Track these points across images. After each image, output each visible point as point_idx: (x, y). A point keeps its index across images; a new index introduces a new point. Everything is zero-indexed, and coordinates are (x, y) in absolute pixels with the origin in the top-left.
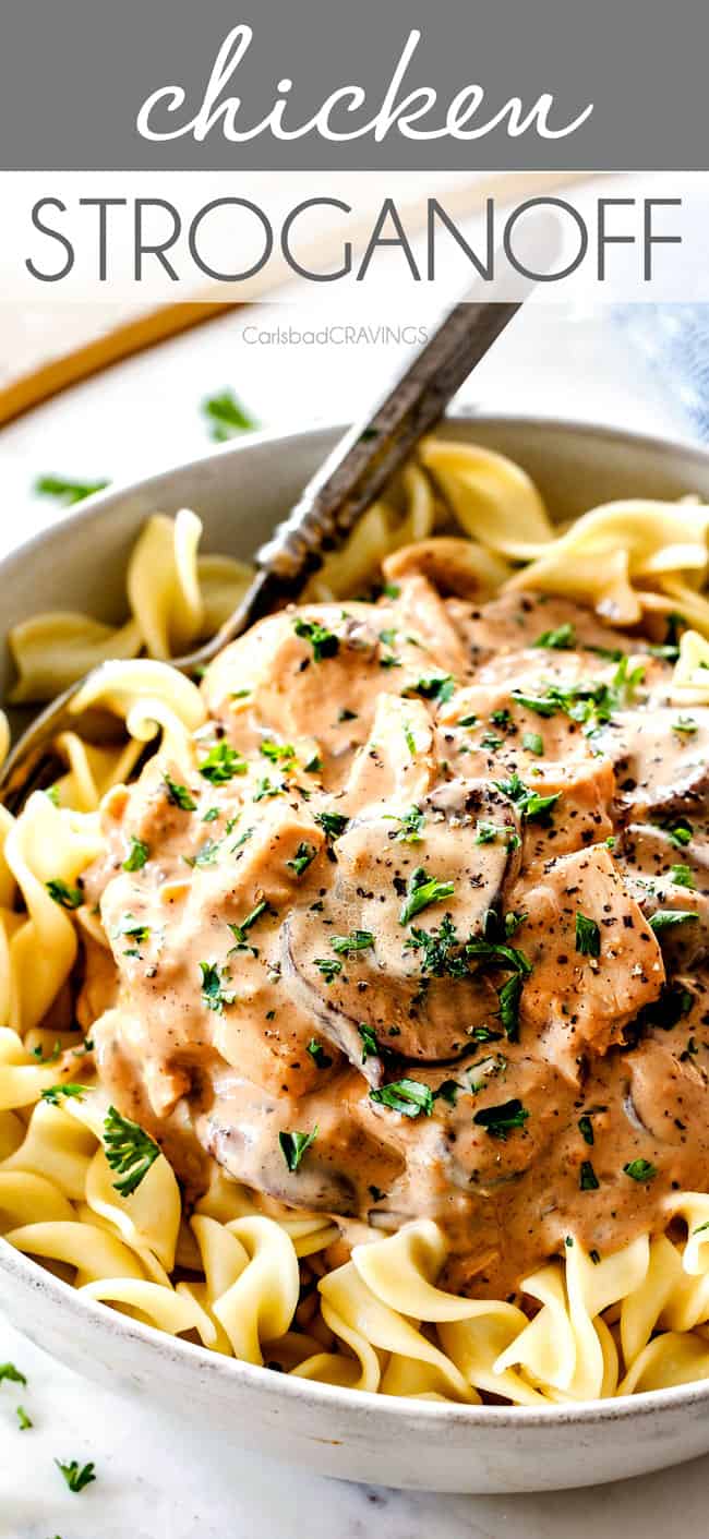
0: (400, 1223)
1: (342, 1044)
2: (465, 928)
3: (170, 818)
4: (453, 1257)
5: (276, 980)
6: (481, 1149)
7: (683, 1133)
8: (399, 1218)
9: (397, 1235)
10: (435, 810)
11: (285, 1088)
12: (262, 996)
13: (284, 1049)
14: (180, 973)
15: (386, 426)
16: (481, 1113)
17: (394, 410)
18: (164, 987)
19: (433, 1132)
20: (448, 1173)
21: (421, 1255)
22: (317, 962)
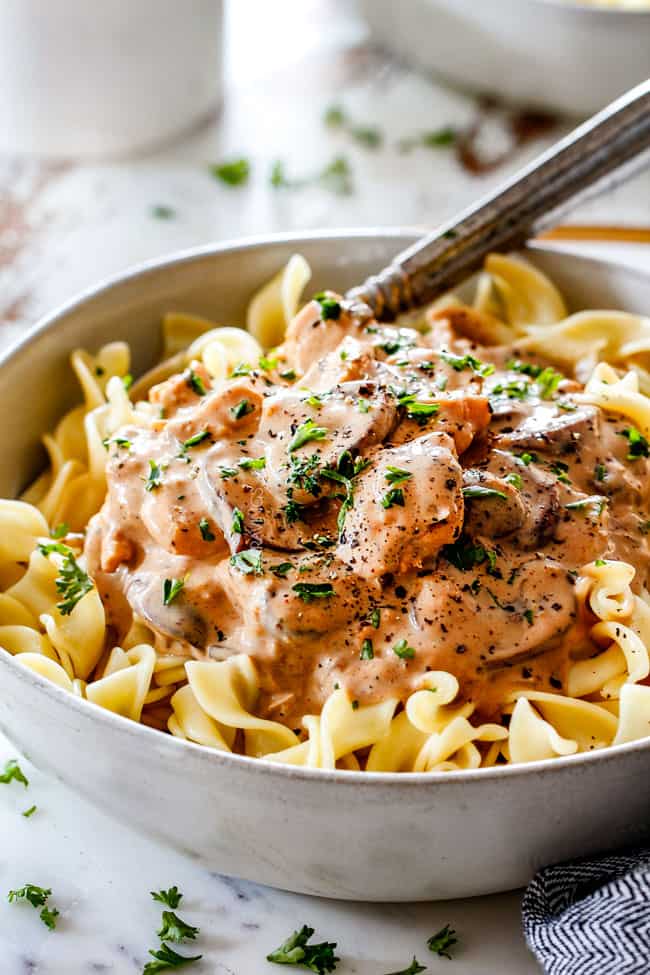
0: (228, 656)
1: (222, 524)
2: (325, 459)
3: (183, 395)
4: (264, 694)
5: (195, 477)
6: (290, 606)
7: (445, 635)
8: (228, 652)
9: (224, 663)
10: (341, 392)
11: (173, 543)
12: (181, 485)
13: (182, 519)
14: (138, 467)
15: (464, 232)
16: (298, 585)
17: (473, 223)
18: (126, 475)
19: (261, 588)
20: (263, 617)
21: (239, 685)
22: (221, 467)
